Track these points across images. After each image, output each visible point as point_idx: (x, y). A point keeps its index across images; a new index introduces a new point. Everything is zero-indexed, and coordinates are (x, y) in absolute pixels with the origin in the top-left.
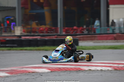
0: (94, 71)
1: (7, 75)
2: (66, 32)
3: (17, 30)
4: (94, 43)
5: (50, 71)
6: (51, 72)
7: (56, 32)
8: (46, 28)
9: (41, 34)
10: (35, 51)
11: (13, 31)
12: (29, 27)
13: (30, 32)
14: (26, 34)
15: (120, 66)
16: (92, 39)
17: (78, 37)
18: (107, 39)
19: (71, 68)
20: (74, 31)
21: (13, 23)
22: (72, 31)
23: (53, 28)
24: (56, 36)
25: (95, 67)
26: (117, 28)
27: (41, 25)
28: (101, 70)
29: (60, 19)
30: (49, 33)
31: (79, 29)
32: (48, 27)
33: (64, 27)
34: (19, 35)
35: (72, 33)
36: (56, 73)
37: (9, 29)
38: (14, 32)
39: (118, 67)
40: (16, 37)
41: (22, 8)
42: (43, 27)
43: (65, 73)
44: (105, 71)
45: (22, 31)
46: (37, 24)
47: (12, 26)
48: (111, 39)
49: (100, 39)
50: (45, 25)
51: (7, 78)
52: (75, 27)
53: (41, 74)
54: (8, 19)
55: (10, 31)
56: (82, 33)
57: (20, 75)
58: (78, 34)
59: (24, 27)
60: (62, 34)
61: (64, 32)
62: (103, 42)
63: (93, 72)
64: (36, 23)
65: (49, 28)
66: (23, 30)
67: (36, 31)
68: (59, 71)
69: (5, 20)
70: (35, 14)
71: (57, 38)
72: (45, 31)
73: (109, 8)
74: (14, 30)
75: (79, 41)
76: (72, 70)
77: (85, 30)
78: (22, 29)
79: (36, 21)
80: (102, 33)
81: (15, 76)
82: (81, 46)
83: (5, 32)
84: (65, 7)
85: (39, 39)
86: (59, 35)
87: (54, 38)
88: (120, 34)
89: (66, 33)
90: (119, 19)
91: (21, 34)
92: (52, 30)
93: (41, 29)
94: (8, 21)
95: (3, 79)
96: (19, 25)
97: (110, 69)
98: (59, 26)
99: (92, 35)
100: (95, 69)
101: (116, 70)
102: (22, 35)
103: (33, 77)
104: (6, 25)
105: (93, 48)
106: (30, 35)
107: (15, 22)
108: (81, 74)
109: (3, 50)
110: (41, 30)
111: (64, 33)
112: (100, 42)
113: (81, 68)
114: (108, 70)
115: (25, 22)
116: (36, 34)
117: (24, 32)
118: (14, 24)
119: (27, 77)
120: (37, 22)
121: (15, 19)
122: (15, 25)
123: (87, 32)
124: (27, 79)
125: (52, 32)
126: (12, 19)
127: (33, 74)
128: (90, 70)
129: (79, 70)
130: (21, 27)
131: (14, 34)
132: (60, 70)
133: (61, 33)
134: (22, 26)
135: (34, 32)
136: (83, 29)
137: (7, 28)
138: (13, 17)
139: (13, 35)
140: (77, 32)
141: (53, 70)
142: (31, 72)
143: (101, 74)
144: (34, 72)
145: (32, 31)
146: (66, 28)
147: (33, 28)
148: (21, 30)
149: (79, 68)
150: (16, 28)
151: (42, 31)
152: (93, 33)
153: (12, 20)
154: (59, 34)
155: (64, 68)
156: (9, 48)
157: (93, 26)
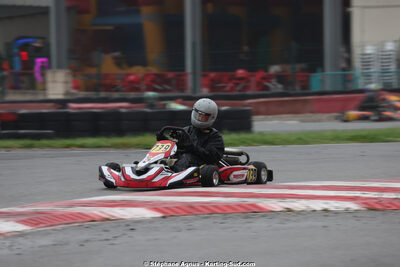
0: (300, 213)
1: (21, 227)
2: (212, 88)
3: (54, 82)
4: (303, 121)
5: (159, 215)
6: (164, 217)
7: (181, 86)
8: (147, 75)
9: (132, 95)
10: (112, 151)
11: (39, 86)
12: (93, 71)
13: (95, 88)
14: (82, 94)
15: (386, 195)
16: (294, 110)
17: (249, 105)
19: (228, 206)
20: (237, 84)
21: (39, 61)
23: (170, 75)
24: (180, 101)
25: (303, 202)
26: (376, 74)
27: (131, 64)
28: (325, 210)
29: (194, 44)
31: (254, 76)
32: (153, 70)
33: (204, 70)
34: (61, 97)
36: (178, 223)
37: (27, 78)
38: (44, 89)
39: (379, 201)
40: (50, 104)
41: (69, 9)
42: (138, 71)
43: (210, 222)
44: (336, 213)
45: (70, 85)
46: (118, 63)
47: (37, 69)
49: (319, 112)
50: (144, 63)
51: (20, 240)
53: (131, 226)
54: (25, 47)
55: (32, 86)
56: (262, 90)
57: (64, 229)
58: (249, 92)
59: (75, 71)
61: (204, 86)
63: (300, 217)
64: (115, 58)
65: (155, 75)
66: (75, 82)
67: (115, 86)
68: (189, 213)
69: (16, 51)
70: (110, 28)
72: (143, 87)
73: (351, 9)
74: (44, 83)
75: (255, 118)
76: (230, 211)
77: (274, 81)
78: (70, 79)
80: (328, 88)
81: (47, 234)
82: (261, 133)
83: (16, 87)
84: (209, 7)
85: (123, 110)
86: (189, 98)
89: (211, 91)
90: (382, 43)
91: (67, 93)
92: (167, 81)
93: (132, 78)
94: (24, 53)
95: (8, 243)
96: (60, 67)
97: (353, 206)
98: (189, 68)
99: (295, 96)
100: (303, 208)
101: (372, 209)
102: (69, 97)
103: (105, 235)
104: (18, 67)
105: (300, 139)
106: (95, 97)
107: (48, 56)
108: (260, 224)
109: (7, 148)
110: (132, 82)
111: (205, 91)
112: (319, 121)
113: (260, 205)
114: (347, 210)
115: (80, 57)
116: (116, 95)
117: (76, 87)
118: (42, 62)
119: (85, 235)
120: (117, 54)
121: (47, 45)
122: (47, 67)
123: (280, 86)
124: (87, 241)
125: (169, 88)
126: (37, 45)
127: (106, 225)
128: (289, 210)
129: (255, 212)
130: (68, 71)
131: (45, 95)
133: (195, 90)
134: (70, 68)
135: (110, 88)
136: (268, 78)
137: (23, 74)
138: (41, 41)
139: (41, 97)
140: (245, 88)
141: (168, 213)
142: (97, 218)
143: (325, 224)
144: (108, 219)
145: (101, 86)
146: (212, 75)
147: (107, 76)
148: (66, 82)
149: (253, 205)
150: (49, 76)
151: (134, 86)
152: (298, 89)
153: (38, 50)
154: (189, 93)
155: (204, 206)
156: (28, 142)
157: (299, 66)
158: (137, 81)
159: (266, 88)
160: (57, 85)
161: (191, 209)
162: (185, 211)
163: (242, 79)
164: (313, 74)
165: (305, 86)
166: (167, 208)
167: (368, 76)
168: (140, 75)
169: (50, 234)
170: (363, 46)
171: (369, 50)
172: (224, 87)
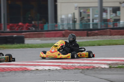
0: (41, 70)
2: (11, 29)
4: (41, 40)
15: (69, 64)
16: (39, 36)
17: (23, 35)
18: (55, 37)
20: (19, 28)
22: (17, 28)
25: (42, 67)
26: (66, 25)
28: (49, 70)
29: (4, 14)
31: (25, 25)
33: (8, 23)
35: (17, 29)
39: (67, 66)
43: (10, 74)
44: (53, 70)
48: (60, 36)
49: (47, 37)
52: (20, 24)
56: (28, 30)
58: (23, 30)
61: (8, 28)
62: (50, 40)
63: (41, 72)
68: (3, 71)
73: (57, 3)
75: (25, 39)
76: (17, 70)
80: (50, 29)
82: (28, 44)
84: (9, 2)
86: (3, 32)
88: (69, 31)
89: (10, 30)
90: (68, 15)
97: (58, 68)
98: (3, 22)
99: (39, 32)
100: (42, 69)
101: (64, 69)
105: (41, 46)
108: (27, 74)
111: (8, 30)
113: (27, 68)
114: (56, 69)
123: (34, 28)
128: (37, 70)
129: (26, 70)
132: (4, 70)
133: (5, 30)
140: (22, 29)
143: (49, 74)
146: (11, 24)
149: (25, 68)
152: (40, 30)
154: (2, 30)
155: (8, 69)
157: (40, 22)
159: (29, 29)
162: (1, 70)
163: (20, 26)
164: (45, 25)
165: (42, 28)
167: (63, 25)
170: (61, 15)
171: (63, 17)
172: (15, 29)
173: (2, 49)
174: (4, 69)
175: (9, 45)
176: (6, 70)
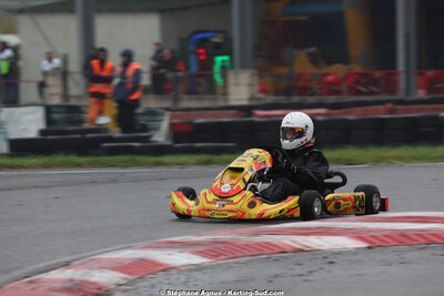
1: (197, 260)
2: (430, 90)
3: (237, 84)
5: (364, 245)
6: (369, 248)
7: (391, 87)
8: (349, 75)
9: (331, 99)
11: (219, 90)
12: (283, 71)
13: (287, 92)
14: (270, 99)
21: (219, 59)
23: (378, 74)
24: (389, 106)
27: (330, 62)
29: (407, 37)
30: (359, 93)
32: (357, 68)
33: (419, 67)
34: (245, 103)
36: (388, 255)
37: (205, 81)
38: (225, 94)
40: (232, 112)
42: (338, 70)
43: (426, 254)
45: (257, 88)
46: (314, 60)
47: (217, 68)
50: (346, 61)
51: (197, 275)
53: (330, 258)
54: (202, 43)
55: (211, 91)
57: (251, 261)
59: (261, 72)
60: (412, 97)
61: (420, 87)
64: (310, 55)
65: (360, 74)
66: (261, 84)
67: (311, 89)
68: (401, 243)
69: (191, 47)
70: (304, 18)
71: (391, 112)
72: (344, 88)
74: (225, 86)
78: (256, 80)
79: (308, 46)
81: (229, 267)
83: (191, 92)
85: (321, 119)
86: (402, 102)
87: (380, 113)
89: (429, 93)
91: (251, 99)
92: (375, 83)
93: (330, 78)
94: (201, 51)
95: (183, 278)
96: (244, 66)
98: (401, 65)
102: (254, 103)
103: (298, 270)
104: (194, 68)
106: (285, 102)
107: (230, 54)
109: (181, 164)
110: (330, 83)
111: (421, 94)
115: (268, 53)
116: (311, 100)
117: (263, 91)
118: (223, 61)
119: (274, 269)
120: (313, 49)
121: (229, 40)
124: (277, 276)
125: (375, 89)
126: (217, 40)
127: (299, 257)
130: (253, 71)
131: (226, 100)
132: (404, 239)
133: (408, 92)
134: (256, 67)
135: (304, 91)
137: (200, 76)
138: (221, 35)
139: (221, 103)
141: (375, 243)
142: (289, 249)
144: (301, 250)
145: (294, 89)
146: (430, 73)
147: (301, 76)
148: (251, 85)
150: (231, 77)
151: (332, 89)
153: (218, 46)
154: (401, 95)
155: (420, 234)
156: (205, 157)
158: (338, 83)
160: (241, 89)
161: (403, 239)
162: (394, 239)
166: (373, 237)
168: (341, 75)
169: (231, 267)
173: (400, 163)
174: (403, 235)
175: (423, 150)
176: (413, 240)
